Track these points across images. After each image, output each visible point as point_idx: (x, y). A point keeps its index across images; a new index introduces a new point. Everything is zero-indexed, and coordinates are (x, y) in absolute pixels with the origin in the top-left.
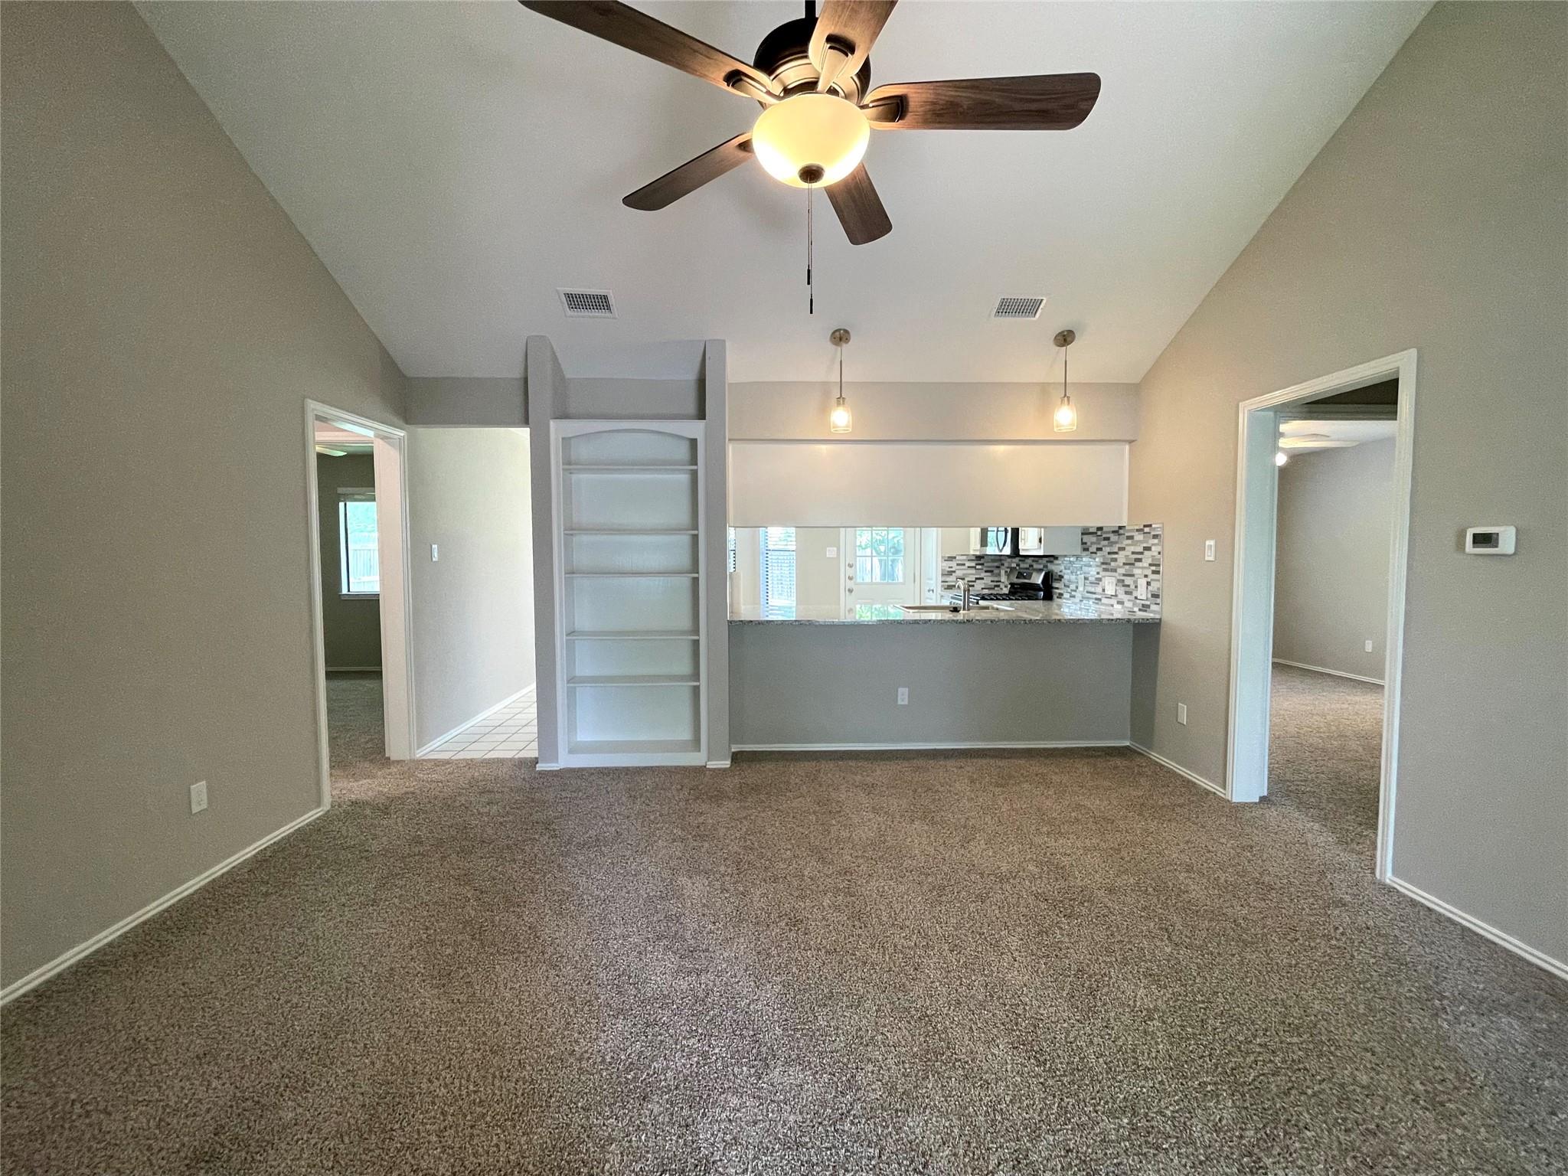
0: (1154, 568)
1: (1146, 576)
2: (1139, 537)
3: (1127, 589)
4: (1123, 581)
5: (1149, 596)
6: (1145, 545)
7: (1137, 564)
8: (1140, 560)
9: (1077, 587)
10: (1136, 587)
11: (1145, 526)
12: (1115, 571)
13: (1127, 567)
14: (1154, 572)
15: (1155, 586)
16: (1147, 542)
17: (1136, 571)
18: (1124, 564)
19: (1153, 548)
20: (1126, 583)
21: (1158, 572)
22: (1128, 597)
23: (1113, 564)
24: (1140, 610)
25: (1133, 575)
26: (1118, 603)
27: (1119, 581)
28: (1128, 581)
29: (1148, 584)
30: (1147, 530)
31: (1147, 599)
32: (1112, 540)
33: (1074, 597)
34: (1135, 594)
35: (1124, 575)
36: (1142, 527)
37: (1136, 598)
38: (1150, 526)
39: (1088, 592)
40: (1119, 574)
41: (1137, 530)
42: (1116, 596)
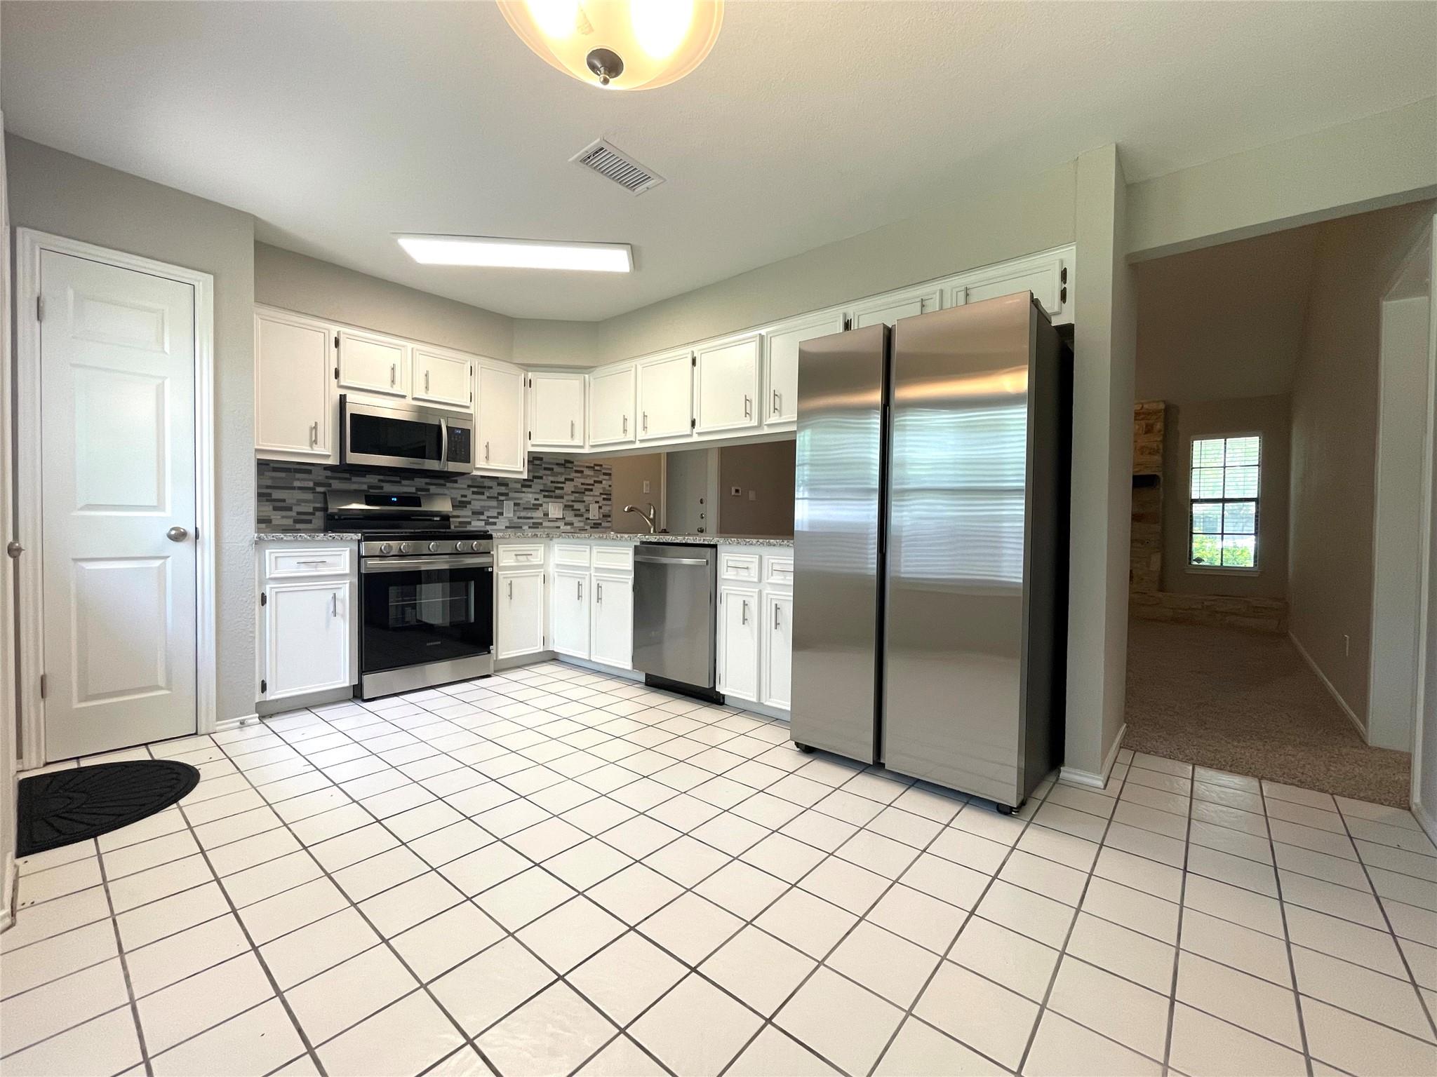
0: (605, 496)
1: (597, 502)
2: (587, 472)
3: (577, 512)
4: (573, 506)
5: (601, 516)
6: (596, 479)
7: (587, 493)
8: (591, 490)
9: (501, 514)
10: (588, 510)
11: (596, 465)
12: (562, 497)
13: (577, 495)
14: (604, 499)
15: (605, 509)
16: (598, 477)
17: (586, 498)
18: (572, 492)
19: (604, 482)
20: (575, 507)
21: (610, 500)
22: (580, 519)
23: (558, 492)
24: (591, 528)
25: (584, 502)
26: (566, 524)
27: (566, 506)
28: (577, 506)
29: (600, 507)
30: (597, 468)
31: (599, 519)
32: (555, 470)
33: (495, 524)
34: (586, 516)
35: (573, 501)
36: (592, 465)
37: (589, 519)
38: (601, 465)
39: (519, 518)
40: (568, 501)
41: (587, 467)
42: (564, 518)
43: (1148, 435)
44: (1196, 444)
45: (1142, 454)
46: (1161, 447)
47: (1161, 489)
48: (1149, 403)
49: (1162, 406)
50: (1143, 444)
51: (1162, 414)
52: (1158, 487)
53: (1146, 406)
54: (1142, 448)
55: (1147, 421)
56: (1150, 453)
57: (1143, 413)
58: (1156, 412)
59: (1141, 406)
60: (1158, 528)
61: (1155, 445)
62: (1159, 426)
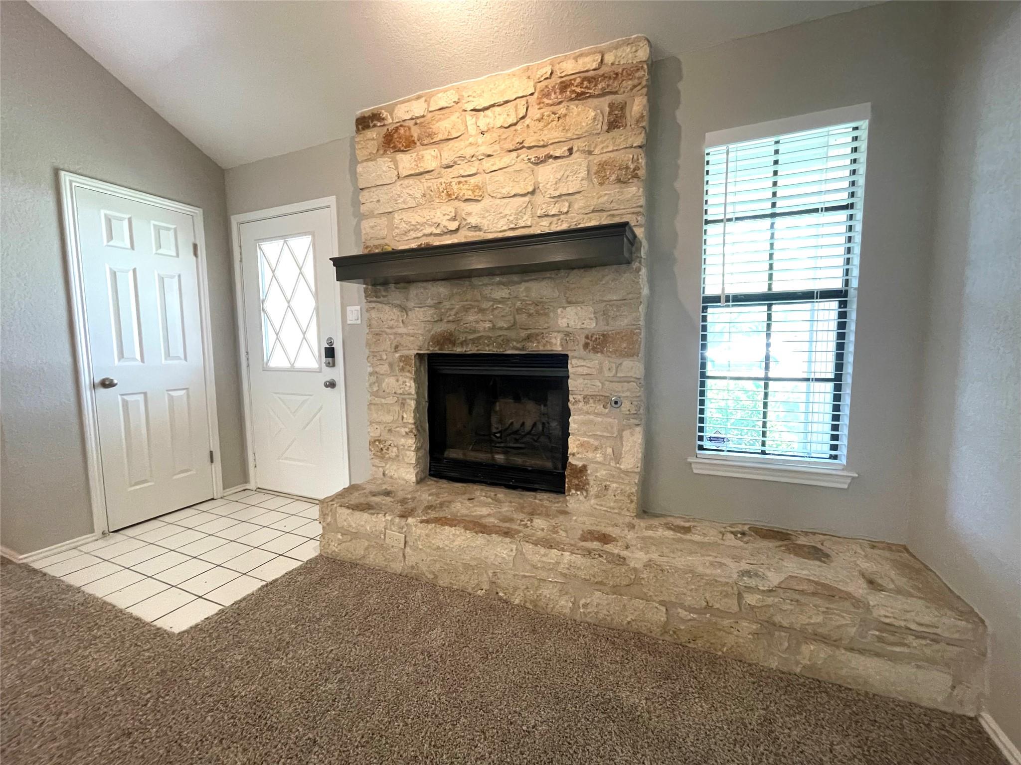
43: (615, 133)
44: (716, 156)
45: (601, 184)
46: (642, 161)
47: (644, 271)
48: (617, 47)
49: (643, 54)
50: (605, 157)
51: (643, 74)
52: (635, 265)
53: (609, 58)
54: (602, 166)
55: (609, 99)
56: (619, 181)
57: (604, 76)
58: (630, 72)
59: (599, 58)
60: (633, 367)
61: (626, 157)
62: (638, 106)
